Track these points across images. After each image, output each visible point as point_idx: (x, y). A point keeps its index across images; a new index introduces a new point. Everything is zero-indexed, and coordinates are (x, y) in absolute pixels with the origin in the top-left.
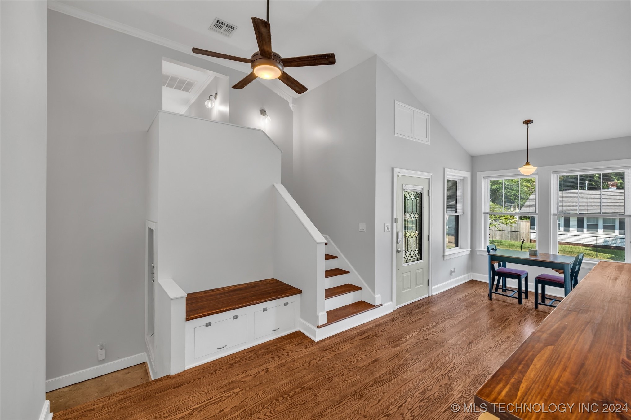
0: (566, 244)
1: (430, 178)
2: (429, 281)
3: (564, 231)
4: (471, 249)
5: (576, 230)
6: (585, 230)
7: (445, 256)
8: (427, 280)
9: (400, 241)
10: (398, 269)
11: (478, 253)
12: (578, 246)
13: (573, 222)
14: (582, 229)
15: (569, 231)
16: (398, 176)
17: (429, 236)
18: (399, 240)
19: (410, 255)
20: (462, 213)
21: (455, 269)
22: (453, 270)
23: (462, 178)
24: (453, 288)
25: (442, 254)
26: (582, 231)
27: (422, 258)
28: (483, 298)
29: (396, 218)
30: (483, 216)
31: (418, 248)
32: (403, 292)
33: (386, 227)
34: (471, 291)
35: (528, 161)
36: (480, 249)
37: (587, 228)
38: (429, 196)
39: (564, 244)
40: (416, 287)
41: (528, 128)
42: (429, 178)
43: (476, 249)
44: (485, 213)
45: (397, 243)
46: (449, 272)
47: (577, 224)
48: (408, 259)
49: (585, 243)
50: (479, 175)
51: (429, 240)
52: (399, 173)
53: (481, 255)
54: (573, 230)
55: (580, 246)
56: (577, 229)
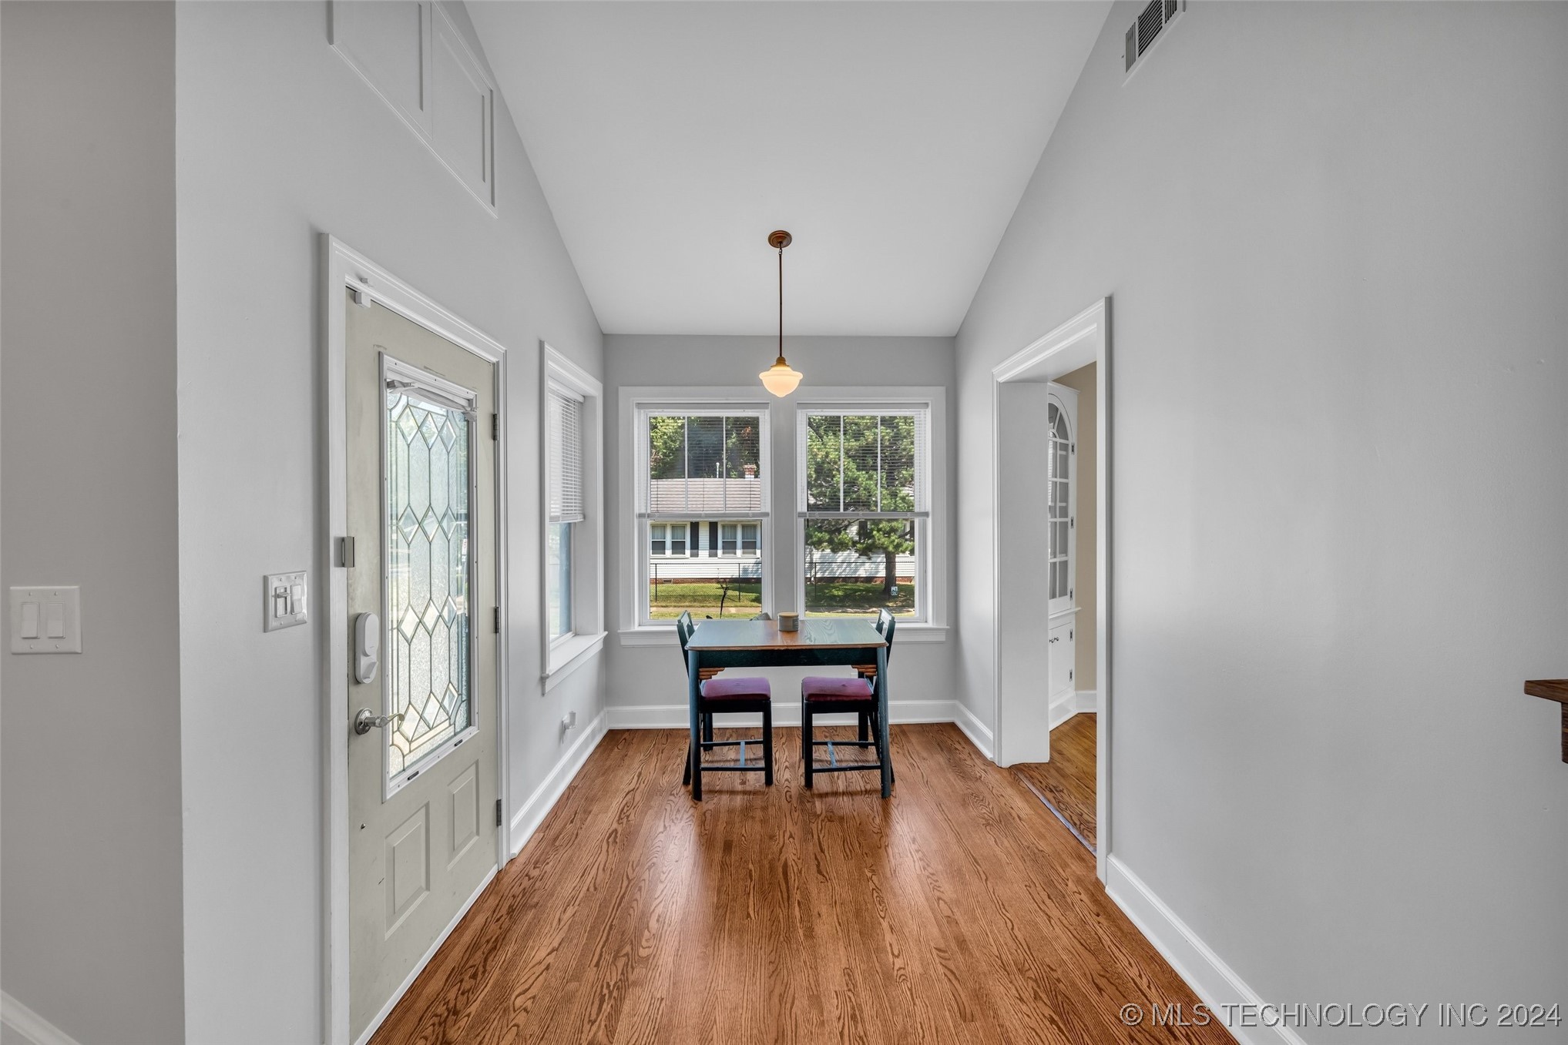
0: (694, 582)
1: (498, 362)
2: (498, 804)
3: (691, 556)
4: (606, 633)
5: (707, 552)
6: (720, 552)
7: (548, 677)
8: (493, 804)
9: (372, 665)
10: (358, 826)
11: (624, 642)
13: (704, 536)
14: (715, 550)
15: (697, 555)
16: (353, 294)
17: (496, 611)
18: (364, 662)
19: (422, 723)
20: (582, 516)
21: (573, 715)
22: (566, 719)
23: (581, 399)
24: (571, 788)
25: (537, 674)
26: (716, 555)
27: (476, 718)
28: (672, 798)
29: (343, 540)
30: (636, 521)
31: (455, 681)
32: (388, 935)
33: (277, 596)
34: (627, 778)
35: (781, 355)
36: (632, 630)
37: (723, 548)
38: (494, 437)
39: (691, 583)
40: (450, 867)
41: (780, 255)
42: (494, 360)
43: (619, 631)
44: (641, 516)
45: (355, 680)
46: (555, 729)
47: (709, 542)
48: (414, 745)
50: (628, 396)
51: (496, 630)
52: (362, 280)
53: (633, 647)
54: (704, 553)
55: (713, 582)
56: (709, 552)
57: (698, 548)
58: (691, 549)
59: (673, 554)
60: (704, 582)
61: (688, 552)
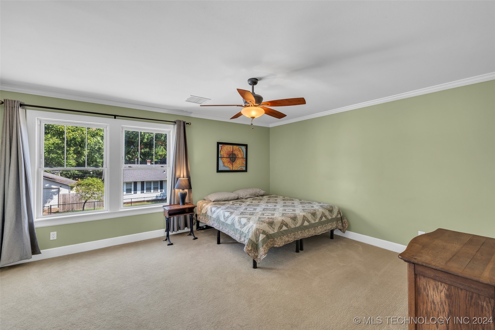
0: (135, 203)
3: (134, 194)
6: (145, 191)
12: (141, 202)
13: (139, 186)
14: (143, 191)
15: (136, 193)
26: (144, 193)
37: (146, 190)
47: (141, 188)
49: (145, 200)
54: (139, 192)
56: (141, 192)
57: (136, 191)
58: (134, 191)
59: (126, 193)
60: (138, 202)
61: (133, 192)
